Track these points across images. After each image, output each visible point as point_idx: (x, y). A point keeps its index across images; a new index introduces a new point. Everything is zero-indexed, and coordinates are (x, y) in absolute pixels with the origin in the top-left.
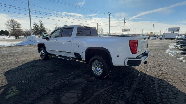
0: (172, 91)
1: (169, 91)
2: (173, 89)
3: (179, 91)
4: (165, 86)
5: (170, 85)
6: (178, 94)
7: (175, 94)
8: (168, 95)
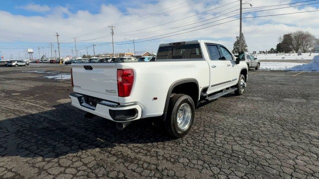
0: (26, 149)
1: (31, 147)
2: (27, 152)
3: (17, 155)
4: (42, 148)
5: (36, 155)
6: (18, 149)
7: (22, 148)
8: (29, 142)
